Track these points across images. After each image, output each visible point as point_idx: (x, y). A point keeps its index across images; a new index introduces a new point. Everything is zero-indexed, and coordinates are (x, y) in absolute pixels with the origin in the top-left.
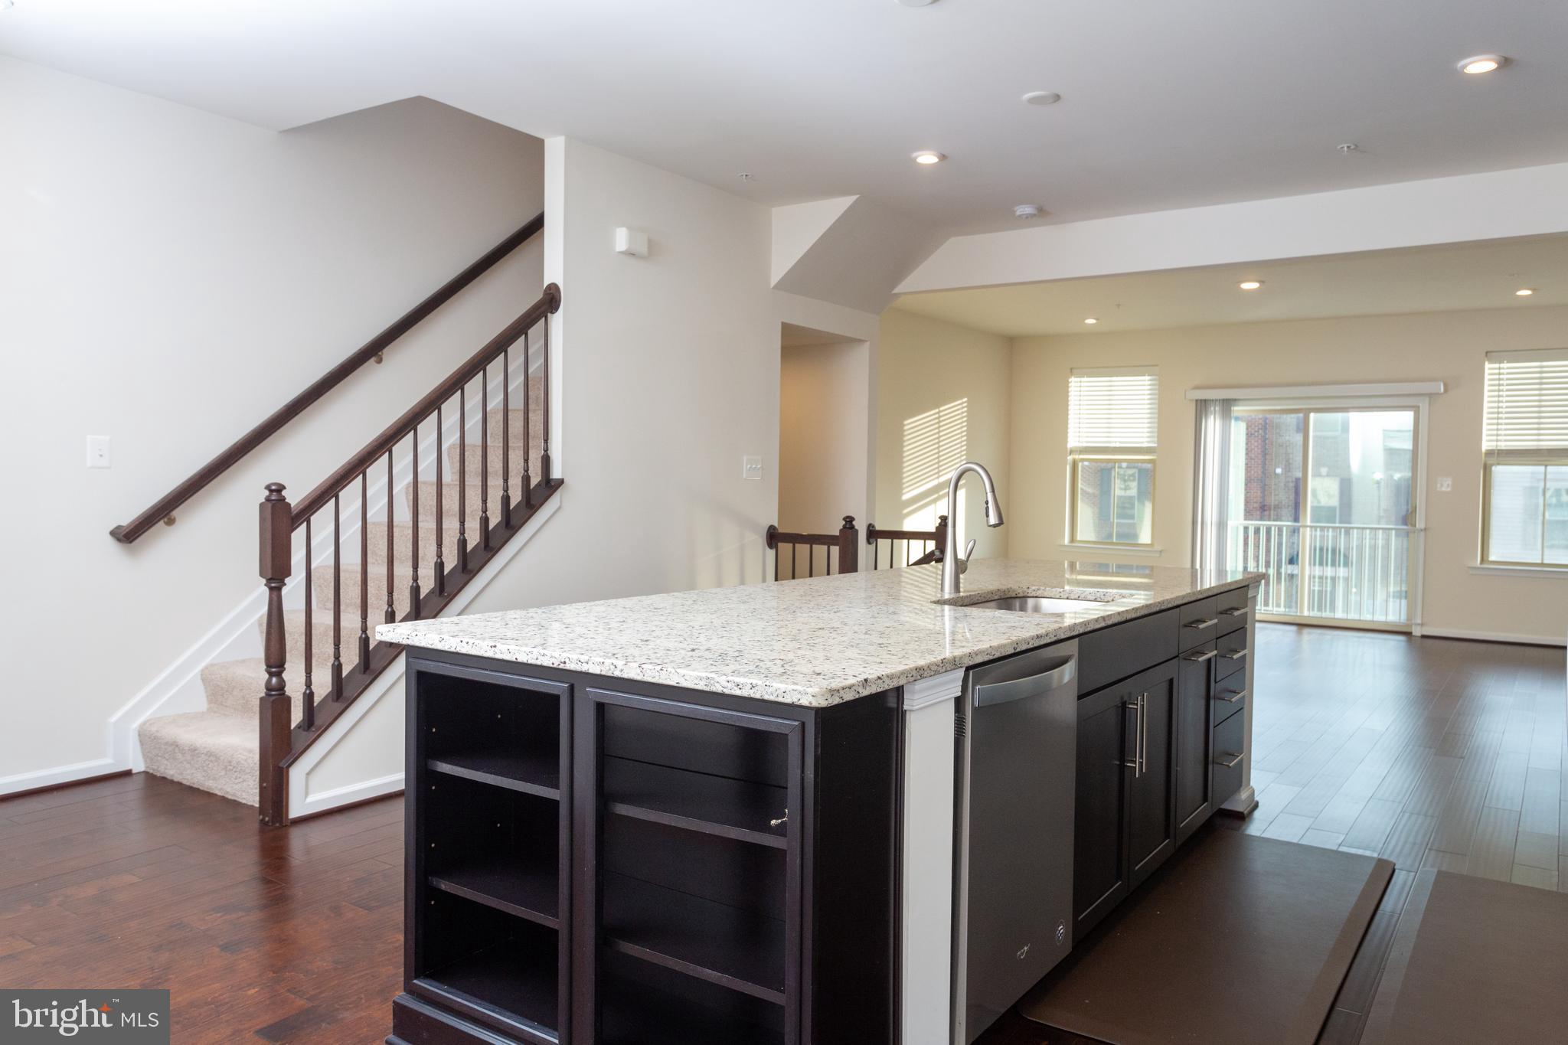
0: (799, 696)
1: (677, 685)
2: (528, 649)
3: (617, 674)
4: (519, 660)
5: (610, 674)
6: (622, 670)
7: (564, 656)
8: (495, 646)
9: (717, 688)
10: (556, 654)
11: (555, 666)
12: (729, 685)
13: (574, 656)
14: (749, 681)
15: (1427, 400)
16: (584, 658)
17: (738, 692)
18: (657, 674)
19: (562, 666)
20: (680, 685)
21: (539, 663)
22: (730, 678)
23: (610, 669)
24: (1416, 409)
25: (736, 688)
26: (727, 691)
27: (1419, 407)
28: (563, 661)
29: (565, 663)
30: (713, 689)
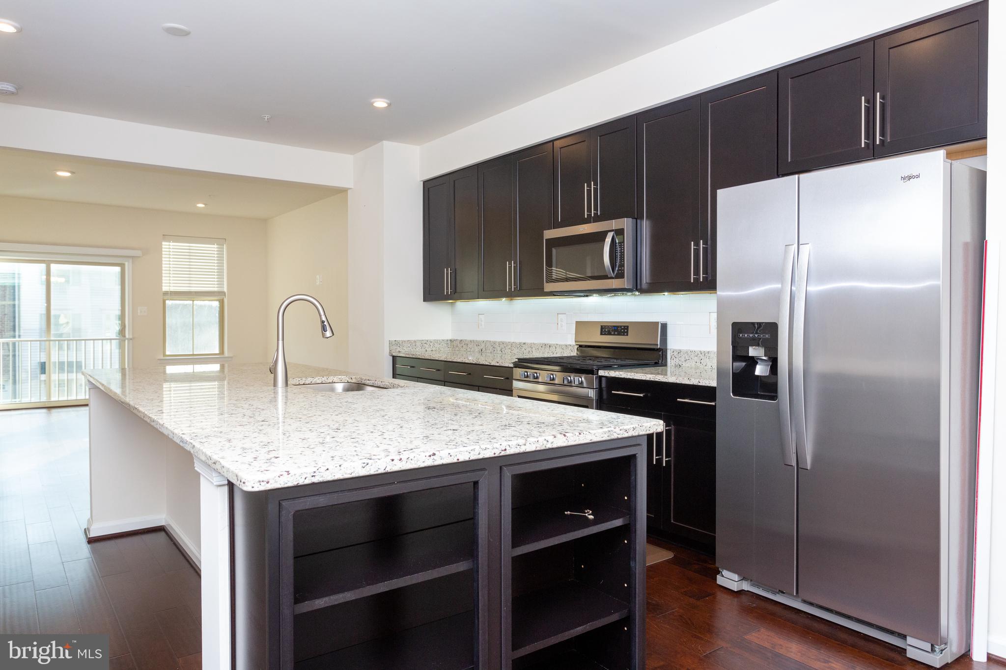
0: (656, 428)
1: (591, 441)
2: (469, 448)
3: (549, 446)
4: (461, 460)
5: (543, 448)
6: (552, 443)
7: (505, 444)
8: (434, 454)
9: (615, 436)
10: (497, 445)
11: (496, 455)
12: (621, 432)
13: (513, 443)
14: (632, 426)
15: (131, 260)
16: (521, 442)
17: (626, 435)
18: (578, 438)
19: (503, 453)
20: (592, 441)
21: (481, 457)
22: (621, 428)
23: (543, 444)
24: (122, 266)
25: (625, 433)
26: (620, 436)
27: (124, 264)
28: (504, 449)
29: (505, 450)
30: (613, 437)
